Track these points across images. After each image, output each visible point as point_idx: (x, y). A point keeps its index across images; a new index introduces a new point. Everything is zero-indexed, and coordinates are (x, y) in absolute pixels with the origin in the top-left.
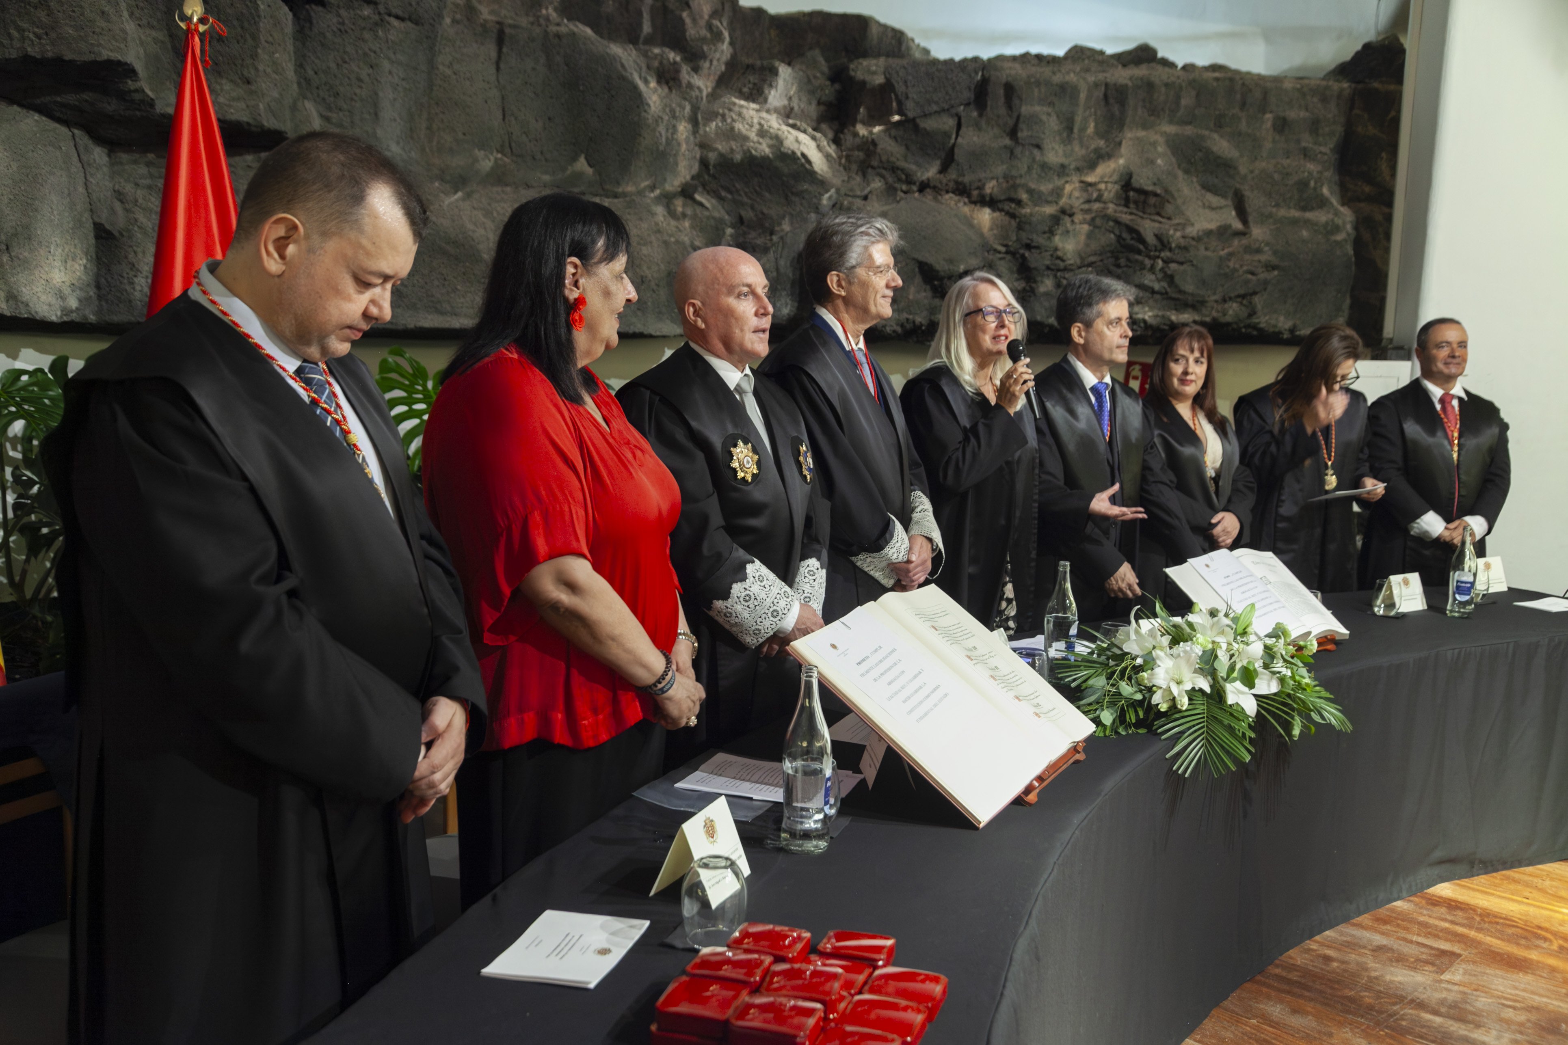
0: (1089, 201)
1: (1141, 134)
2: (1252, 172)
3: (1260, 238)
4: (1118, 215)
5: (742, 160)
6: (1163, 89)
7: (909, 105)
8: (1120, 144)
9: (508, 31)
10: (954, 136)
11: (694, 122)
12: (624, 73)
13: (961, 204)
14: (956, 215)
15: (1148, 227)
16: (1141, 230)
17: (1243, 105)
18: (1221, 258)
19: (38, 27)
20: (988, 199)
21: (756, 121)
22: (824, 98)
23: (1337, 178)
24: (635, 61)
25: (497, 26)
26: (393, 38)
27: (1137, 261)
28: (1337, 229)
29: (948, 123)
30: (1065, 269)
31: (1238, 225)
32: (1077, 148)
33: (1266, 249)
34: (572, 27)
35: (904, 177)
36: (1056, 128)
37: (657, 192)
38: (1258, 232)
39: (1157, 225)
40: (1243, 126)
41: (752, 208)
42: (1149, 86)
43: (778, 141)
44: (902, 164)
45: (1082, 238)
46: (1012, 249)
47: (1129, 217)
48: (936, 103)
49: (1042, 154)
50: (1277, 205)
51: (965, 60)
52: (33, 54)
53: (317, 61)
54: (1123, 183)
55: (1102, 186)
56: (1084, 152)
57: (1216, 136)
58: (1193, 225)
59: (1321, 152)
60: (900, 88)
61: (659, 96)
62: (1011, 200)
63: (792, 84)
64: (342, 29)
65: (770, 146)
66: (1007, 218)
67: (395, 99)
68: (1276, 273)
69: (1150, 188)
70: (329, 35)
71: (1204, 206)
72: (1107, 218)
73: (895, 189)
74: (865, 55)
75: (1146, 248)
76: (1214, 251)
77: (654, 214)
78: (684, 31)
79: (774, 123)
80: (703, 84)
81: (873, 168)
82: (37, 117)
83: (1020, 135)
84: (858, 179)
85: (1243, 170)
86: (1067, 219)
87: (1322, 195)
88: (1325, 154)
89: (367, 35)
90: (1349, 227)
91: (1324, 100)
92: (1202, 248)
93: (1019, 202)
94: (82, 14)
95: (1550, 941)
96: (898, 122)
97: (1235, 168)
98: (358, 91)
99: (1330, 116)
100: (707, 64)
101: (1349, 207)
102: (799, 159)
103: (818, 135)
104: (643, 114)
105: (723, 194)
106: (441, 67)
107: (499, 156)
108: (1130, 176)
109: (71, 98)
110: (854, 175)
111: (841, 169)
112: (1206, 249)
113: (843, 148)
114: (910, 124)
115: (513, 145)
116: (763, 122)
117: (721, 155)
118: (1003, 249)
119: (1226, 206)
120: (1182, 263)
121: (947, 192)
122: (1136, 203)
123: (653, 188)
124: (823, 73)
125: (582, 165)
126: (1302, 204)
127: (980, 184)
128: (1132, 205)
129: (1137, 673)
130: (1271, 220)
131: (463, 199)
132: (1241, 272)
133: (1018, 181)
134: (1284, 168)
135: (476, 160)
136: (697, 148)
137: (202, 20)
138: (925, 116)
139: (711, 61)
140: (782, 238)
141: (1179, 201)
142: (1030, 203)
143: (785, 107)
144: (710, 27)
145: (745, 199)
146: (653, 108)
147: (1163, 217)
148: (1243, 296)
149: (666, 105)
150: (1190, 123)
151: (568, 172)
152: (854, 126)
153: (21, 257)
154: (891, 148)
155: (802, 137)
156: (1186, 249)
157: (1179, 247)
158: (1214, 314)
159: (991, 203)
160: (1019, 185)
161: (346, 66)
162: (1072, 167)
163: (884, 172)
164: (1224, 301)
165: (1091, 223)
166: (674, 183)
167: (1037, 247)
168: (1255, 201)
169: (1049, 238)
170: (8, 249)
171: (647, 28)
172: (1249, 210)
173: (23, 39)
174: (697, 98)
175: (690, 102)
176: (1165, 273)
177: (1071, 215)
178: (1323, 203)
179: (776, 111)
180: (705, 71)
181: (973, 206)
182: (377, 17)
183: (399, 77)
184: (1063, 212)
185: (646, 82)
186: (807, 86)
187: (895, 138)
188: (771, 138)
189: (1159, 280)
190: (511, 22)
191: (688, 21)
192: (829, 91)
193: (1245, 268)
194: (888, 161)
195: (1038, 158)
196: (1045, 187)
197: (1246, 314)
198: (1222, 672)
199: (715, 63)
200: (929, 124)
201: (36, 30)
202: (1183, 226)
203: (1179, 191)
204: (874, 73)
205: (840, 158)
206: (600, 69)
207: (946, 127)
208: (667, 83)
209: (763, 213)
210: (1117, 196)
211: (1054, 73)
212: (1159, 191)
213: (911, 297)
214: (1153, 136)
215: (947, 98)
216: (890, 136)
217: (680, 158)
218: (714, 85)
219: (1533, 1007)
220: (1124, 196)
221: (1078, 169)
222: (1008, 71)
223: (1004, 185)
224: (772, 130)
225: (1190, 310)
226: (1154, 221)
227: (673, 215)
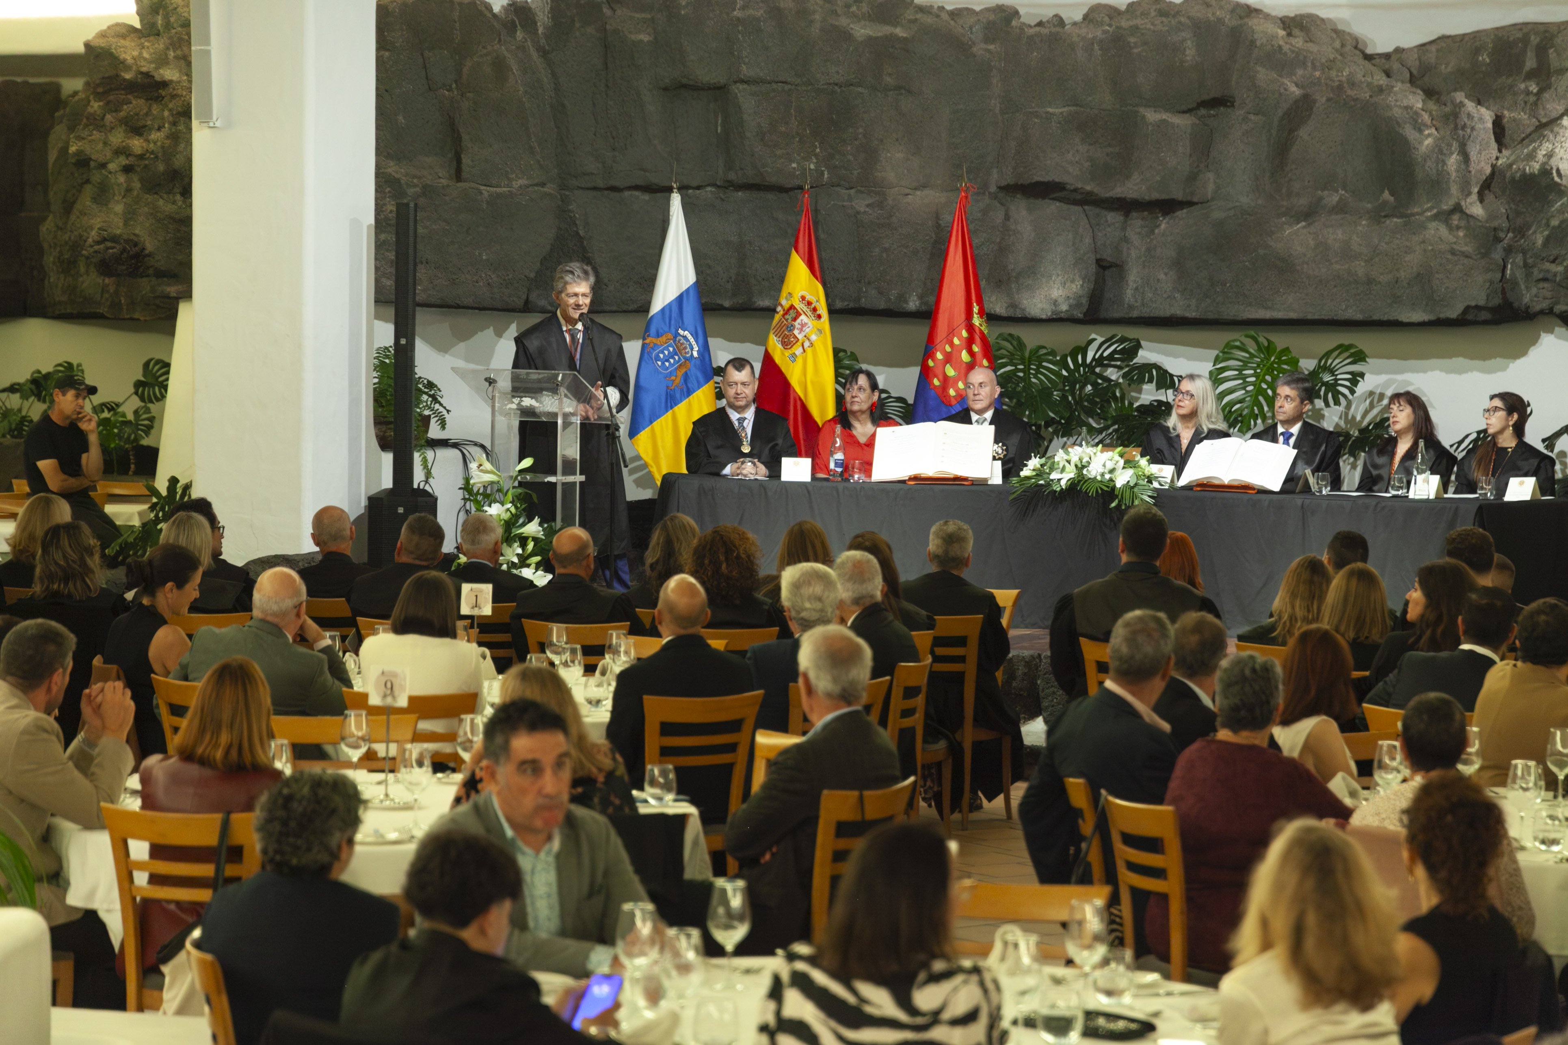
12: (1397, 128)
24: (1412, 117)
61: (1433, 138)
77: (1427, 229)
82: (1058, 204)
104: (1413, 158)
123: (1430, 209)
125: (1386, 195)
131: (1304, 227)
135: (1321, 199)
146: (1422, 151)
149: (1437, 146)
151: (1380, 201)
153: (1027, 284)
166: (1449, 204)
170: (1017, 281)
185: (1420, 131)
217: (1452, 184)
227: (1450, 228)
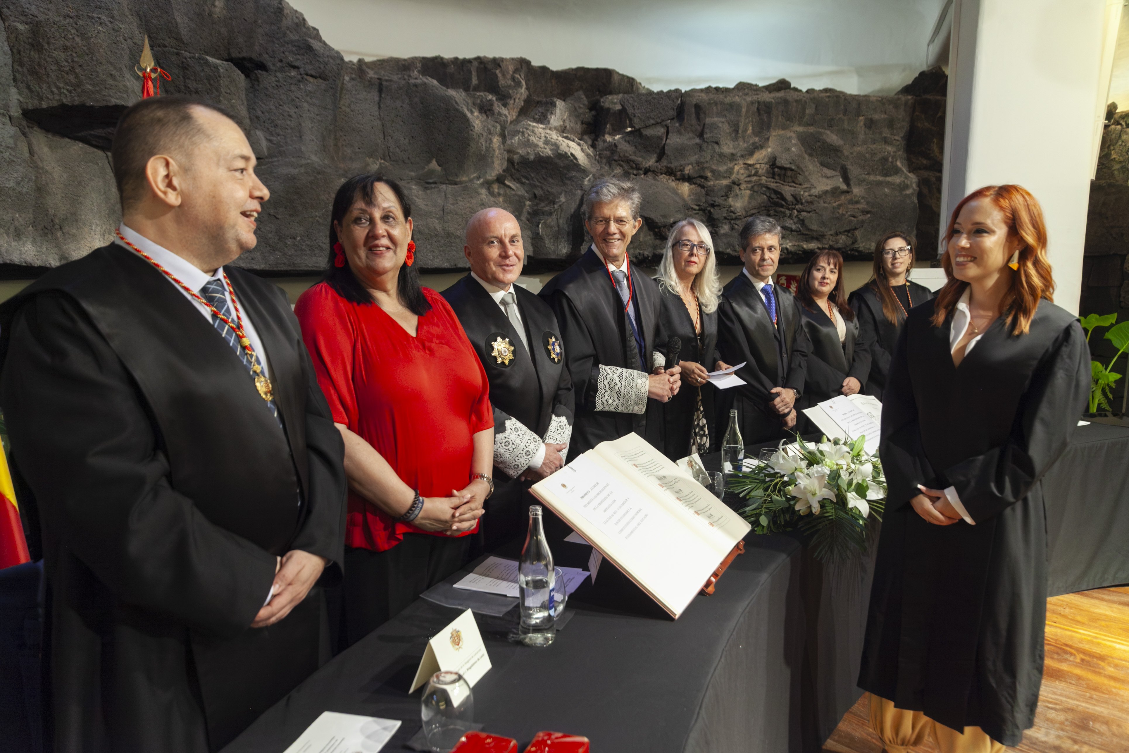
0: (749, 176)
1: (781, 132)
2: (851, 153)
3: (858, 195)
4: (768, 183)
5: (534, 159)
6: (795, 104)
7: (636, 120)
8: (768, 139)
9: (384, 83)
10: (665, 139)
11: (503, 136)
12: (457, 107)
13: (670, 181)
14: (667, 188)
15: (787, 191)
16: (783, 192)
17: (845, 112)
18: (834, 208)
19: (69, 86)
20: (686, 177)
21: (543, 135)
22: (585, 120)
23: (905, 155)
24: (464, 100)
25: (379, 81)
26: (310, 89)
27: (781, 211)
28: (907, 187)
29: (660, 131)
30: (736, 219)
31: (844, 187)
32: (741, 143)
33: (862, 201)
34: (425, 80)
35: (634, 166)
36: (728, 131)
37: (482, 180)
38: (857, 191)
39: (793, 189)
40: (846, 126)
41: (542, 188)
42: (786, 102)
43: (556, 146)
44: (633, 157)
45: (746, 199)
46: (702, 207)
47: (776, 185)
48: (653, 119)
49: (720, 148)
50: (869, 174)
51: (670, 91)
52: (66, 103)
53: (263, 105)
54: (771, 164)
55: (758, 166)
56: (745, 145)
57: (828, 132)
58: (815, 188)
59: (895, 140)
60: (630, 111)
61: (480, 120)
62: (701, 177)
63: (565, 112)
64: (278, 84)
65: (551, 150)
66: (699, 189)
67: (312, 127)
68: (869, 215)
69: (788, 166)
70: (270, 89)
71: (822, 176)
72: (761, 185)
73: (629, 173)
74: (611, 93)
75: (786, 203)
76: (829, 203)
77: (479, 194)
78: (498, 82)
79: (554, 136)
80: (509, 114)
81: (615, 161)
82: (81, 145)
83: (705, 136)
84: (607, 168)
85: (846, 153)
86: (736, 187)
87: (897, 166)
88: (898, 140)
89: (293, 88)
90: (914, 185)
91: (897, 107)
92: (821, 202)
93: (706, 178)
94: (98, 76)
95: (1075, 655)
96: (630, 132)
97: (841, 152)
98: (289, 123)
99: (900, 117)
100: (512, 102)
101: (914, 174)
102: (569, 157)
103: (582, 142)
104: (471, 132)
105: (524, 180)
106: (343, 108)
107: (382, 161)
108: (775, 159)
109: (99, 132)
110: (604, 166)
111: (596, 162)
112: (824, 202)
113: (597, 150)
114: (637, 133)
115: (391, 154)
116: (547, 135)
117: (521, 156)
118: (697, 208)
119: (837, 175)
120: (809, 212)
121: (662, 174)
122: (779, 175)
123: (478, 178)
124: (584, 105)
125: (434, 165)
126: (884, 172)
127: (681, 168)
128: (777, 177)
129: (785, 487)
130: (865, 183)
132: (847, 216)
133: (705, 165)
134: (872, 150)
135: (367, 165)
136: (505, 152)
137: (154, 70)
138: (646, 127)
139: (514, 99)
140: (560, 206)
141: (807, 174)
142: (713, 178)
143: (561, 126)
144: (513, 79)
145: (537, 184)
146: (476, 129)
147: (796, 184)
148: (848, 231)
149: (485, 126)
150: (812, 125)
151: (426, 170)
152: (604, 136)
153: (70, 233)
154: (626, 148)
155: (571, 144)
156: (811, 203)
157: (808, 202)
158: (831, 243)
159: (689, 179)
160: (706, 168)
161: (280, 107)
162: (738, 155)
163: (622, 163)
164: (837, 235)
165: (752, 189)
166: (492, 175)
167: (718, 206)
168: (854, 171)
169: (725, 200)
170: (61, 228)
171: (475, 81)
172: (851, 177)
173: (60, 94)
174: (504, 121)
175: (500, 124)
176: (799, 218)
177: (739, 185)
178: (897, 171)
179: (556, 128)
180: (511, 106)
181: (678, 182)
182: (299, 77)
183: (314, 113)
184: (734, 183)
185: (472, 112)
186: (574, 112)
187: (628, 142)
188: (552, 145)
189: (795, 223)
190: (387, 78)
191: (500, 75)
192: (588, 116)
193: (849, 213)
194: (624, 156)
195: (717, 150)
196: (722, 168)
197: (850, 243)
198: (844, 486)
199: (517, 100)
200: (648, 132)
201: (68, 87)
202: (810, 189)
203: (806, 167)
204: (615, 103)
205: (595, 156)
206: (442, 105)
207: (660, 134)
208: (486, 113)
209: (548, 191)
210: (768, 172)
211: (726, 97)
212: (793, 168)
213: (641, 239)
214: (789, 134)
215: (660, 115)
216: (625, 141)
217: (495, 159)
218: (517, 114)
219: (1069, 709)
220: (771, 171)
221: (742, 156)
222: (697, 98)
223: (697, 168)
224: (552, 140)
225: (815, 241)
226: (791, 186)
227: (492, 194)
